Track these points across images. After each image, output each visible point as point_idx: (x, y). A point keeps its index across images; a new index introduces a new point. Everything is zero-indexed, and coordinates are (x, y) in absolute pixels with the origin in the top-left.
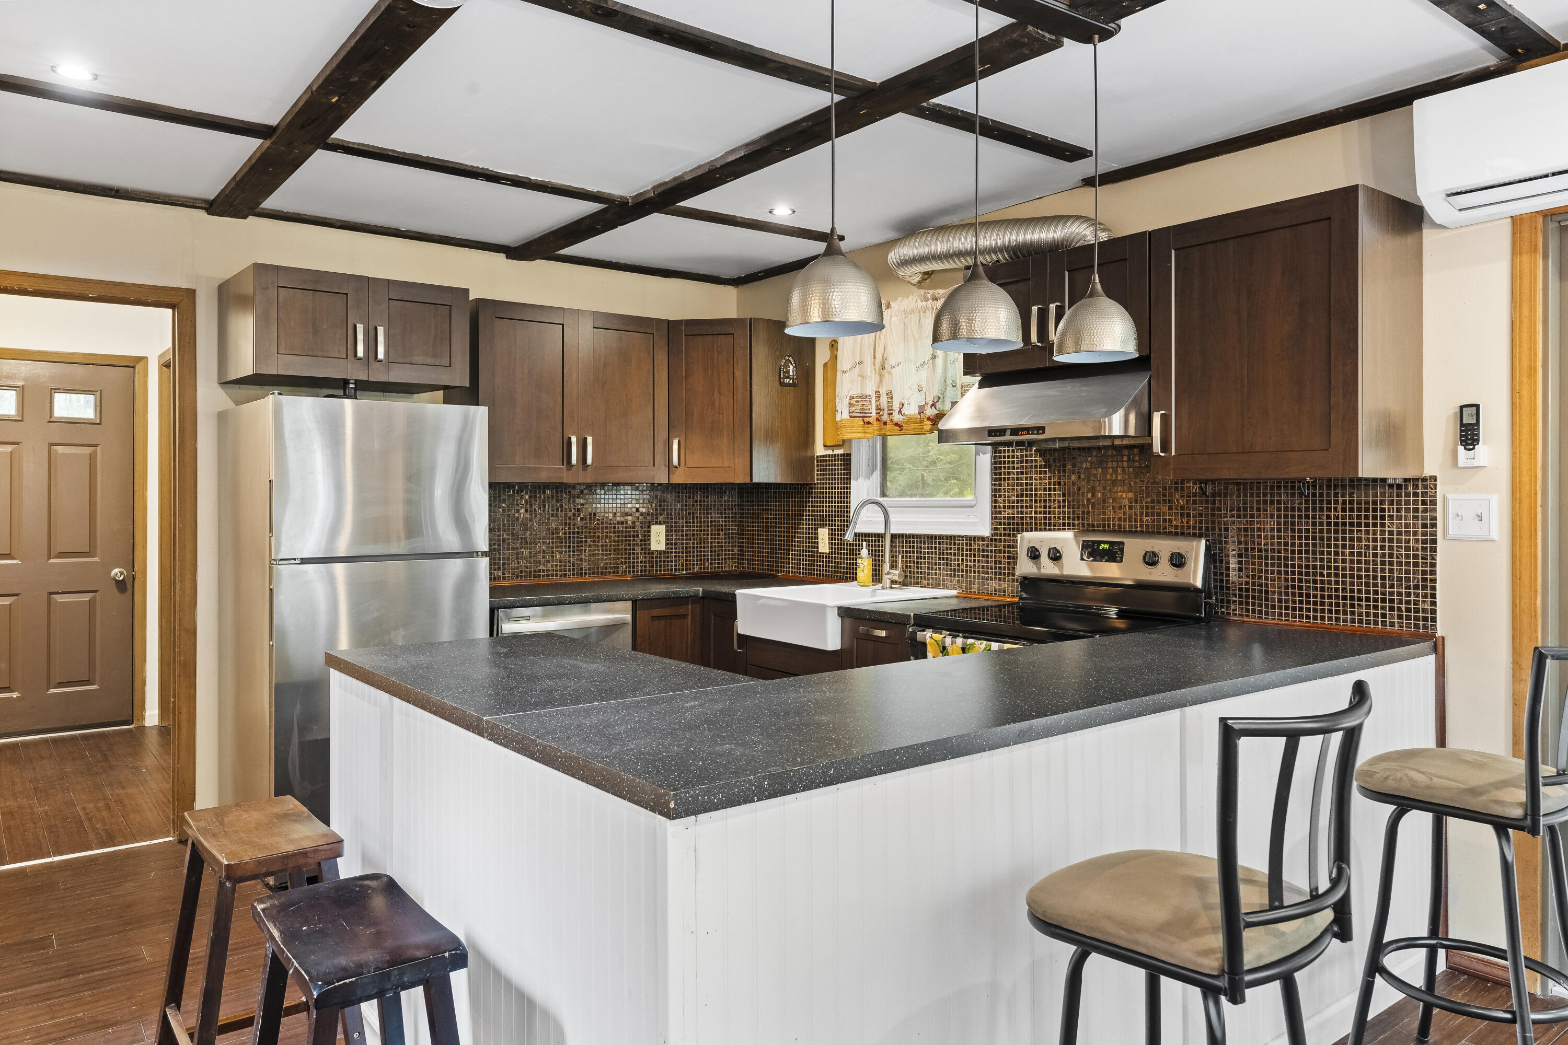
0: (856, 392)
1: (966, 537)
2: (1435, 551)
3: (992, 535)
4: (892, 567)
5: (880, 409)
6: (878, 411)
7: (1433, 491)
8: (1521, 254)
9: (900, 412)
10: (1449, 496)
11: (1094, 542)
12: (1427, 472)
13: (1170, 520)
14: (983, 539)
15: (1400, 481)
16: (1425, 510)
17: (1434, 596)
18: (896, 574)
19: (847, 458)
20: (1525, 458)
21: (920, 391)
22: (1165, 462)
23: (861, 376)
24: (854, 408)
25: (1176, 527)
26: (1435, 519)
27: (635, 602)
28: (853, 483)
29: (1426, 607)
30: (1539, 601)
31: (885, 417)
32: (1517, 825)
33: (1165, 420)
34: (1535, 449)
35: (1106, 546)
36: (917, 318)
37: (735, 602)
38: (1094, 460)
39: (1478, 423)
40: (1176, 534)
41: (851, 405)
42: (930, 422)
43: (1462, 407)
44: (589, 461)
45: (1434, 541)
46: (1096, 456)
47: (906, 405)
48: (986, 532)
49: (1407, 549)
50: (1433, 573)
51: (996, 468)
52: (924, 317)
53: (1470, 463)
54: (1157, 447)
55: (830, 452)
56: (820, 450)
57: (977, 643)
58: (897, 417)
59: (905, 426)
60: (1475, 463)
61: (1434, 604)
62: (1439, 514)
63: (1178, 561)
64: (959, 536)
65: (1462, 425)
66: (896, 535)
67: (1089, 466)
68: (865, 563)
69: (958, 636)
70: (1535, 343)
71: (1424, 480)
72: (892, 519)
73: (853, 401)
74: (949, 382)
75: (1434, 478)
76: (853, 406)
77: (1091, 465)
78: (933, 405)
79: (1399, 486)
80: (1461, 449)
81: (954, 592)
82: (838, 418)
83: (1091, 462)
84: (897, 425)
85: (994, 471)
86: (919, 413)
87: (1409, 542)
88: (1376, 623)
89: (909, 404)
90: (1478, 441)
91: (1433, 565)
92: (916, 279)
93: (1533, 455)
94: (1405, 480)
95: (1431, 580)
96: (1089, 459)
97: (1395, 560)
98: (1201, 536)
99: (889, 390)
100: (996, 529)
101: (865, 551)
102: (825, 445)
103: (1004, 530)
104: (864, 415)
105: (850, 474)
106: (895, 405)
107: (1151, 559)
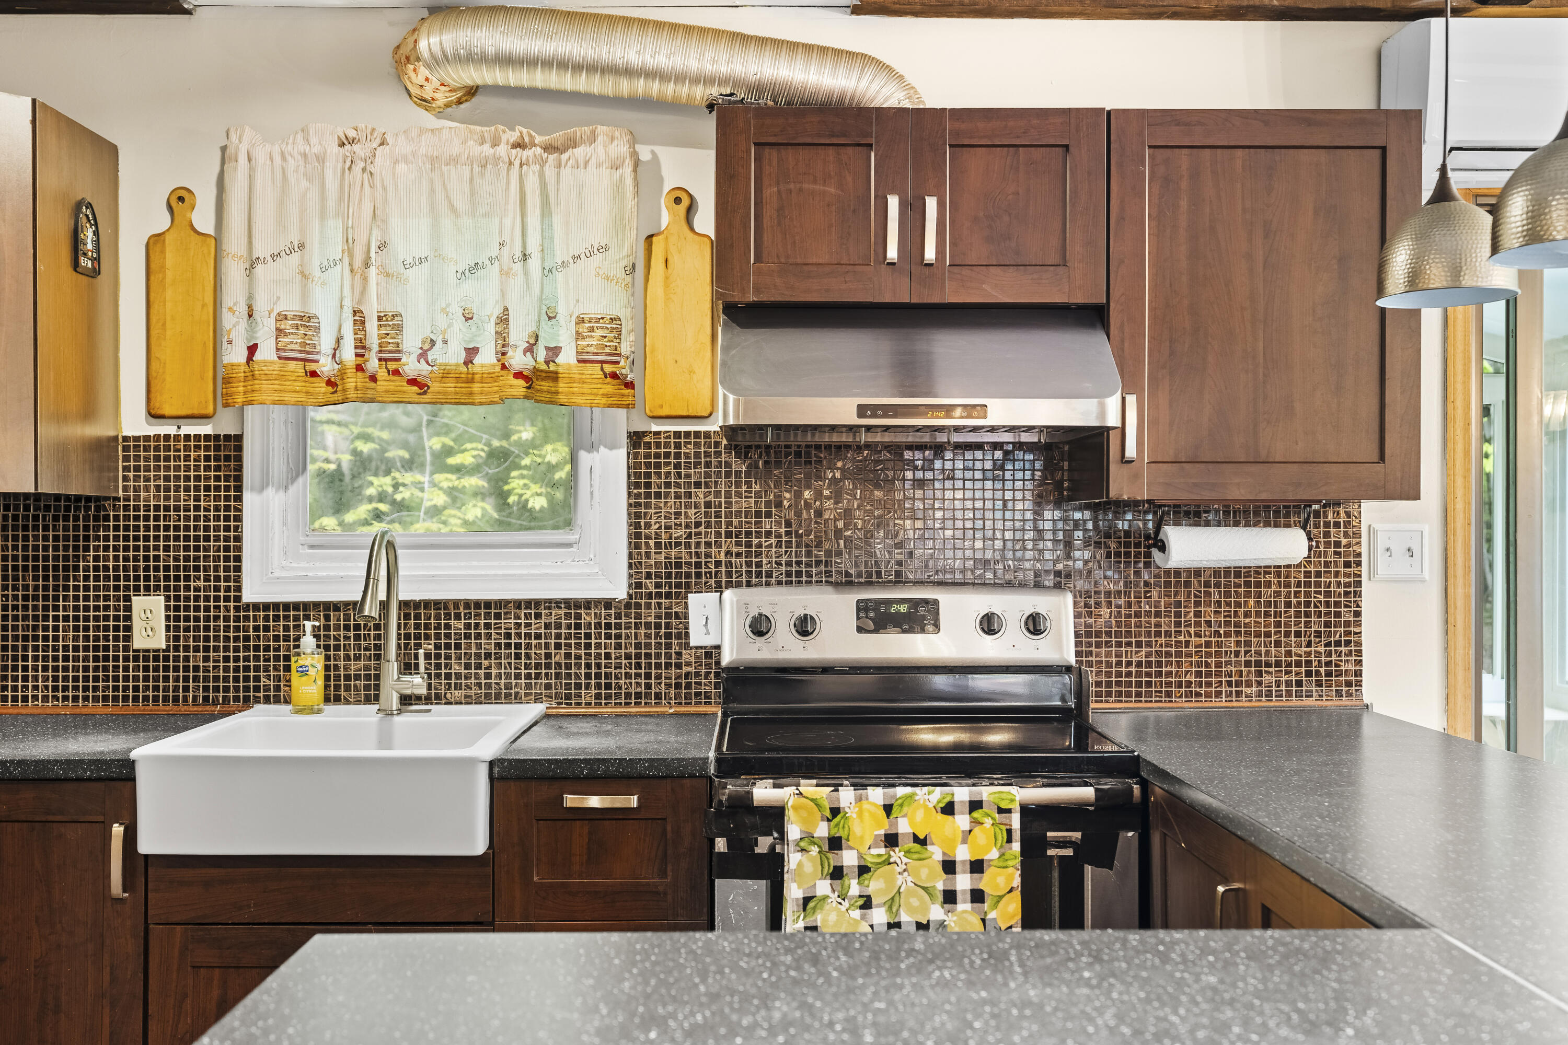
0: (292, 306)
1: (568, 603)
2: (1360, 596)
3: (630, 596)
5: (364, 347)
6: (360, 351)
7: (1357, 521)
9: (423, 355)
10: (1374, 528)
11: (879, 602)
14: (608, 604)
16: (1348, 545)
17: (1359, 653)
18: (413, 683)
20: (1459, 481)
21: (467, 319)
23: (302, 273)
24: (287, 340)
26: (1359, 555)
28: (249, 498)
29: (1350, 668)
35: (903, 608)
36: (467, 177)
38: (849, 465)
41: (280, 332)
42: (522, 383)
45: (1359, 584)
46: (854, 460)
47: (439, 344)
48: (617, 590)
49: (1327, 595)
50: (1358, 624)
51: (637, 475)
52: (482, 175)
55: (169, 429)
56: (133, 424)
57: (921, 792)
58: (411, 366)
59: (435, 387)
61: (1359, 662)
62: (1364, 550)
63: (1034, 627)
64: (550, 601)
66: (417, 604)
67: (838, 474)
68: (309, 667)
69: (842, 785)
71: (1346, 507)
72: (402, 572)
73: (287, 325)
76: (286, 335)
77: (842, 474)
83: (843, 470)
84: (413, 382)
85: (633, 480)
86: (466, 363)
87: (1329, 586)
89: (445, 342)
92: (442, 97)
95: (1356, 633)
96: (840, 464)
97: (1313, 610)
99: (390, 308)
100: (639, 585)
101: (308, 641)
102: (155, 416)
103: (658, 585)
104: (307, 357)
105: (239, 478)
106: (411, 342)
107: (989, 624)
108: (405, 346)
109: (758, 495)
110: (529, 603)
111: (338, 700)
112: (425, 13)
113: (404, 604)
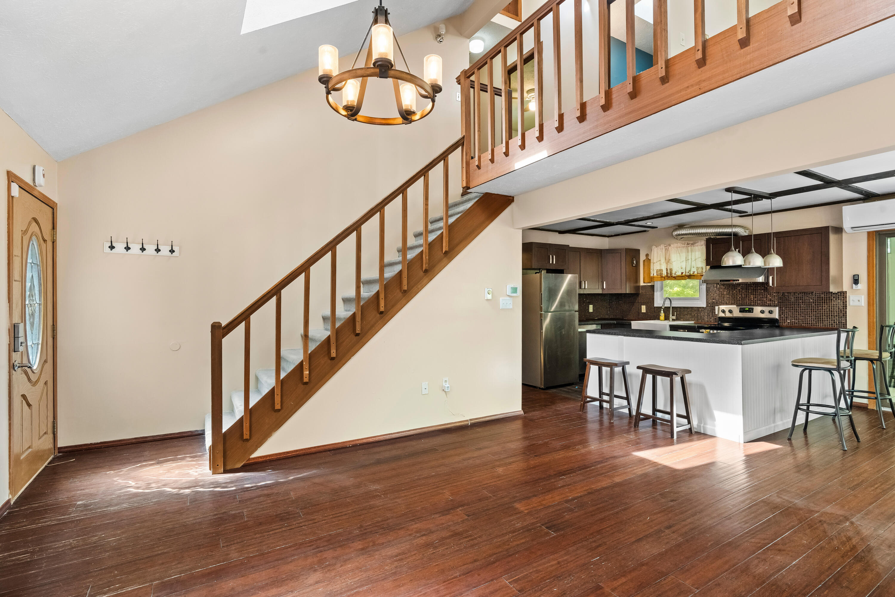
0: (659, 268)
1: (697, 307)
2: (846, 309)
3: (707, 307)
4: (672, 316)
5: (668, 273)
7: (846, 295)
8: (870, 240)
10: (850, 296)
11: (743, 308)
12: (844, 290)
13: (767, 302)
14: (703, 308)
15: (836, 292)
16: (844, 299)
17: (846, 319)
18: (674, 317)
19: (653, 287)
20: (871, 287)
21: (682, 268)
22: (773, 288)
23: (660, 264)
25: (769, 304)
26: (846, 301)
27: (601, 325)
28: (655, 293)
29: (844, 322)
30: (875, 320)
31: (669, 275)
32: (876, 360)
33: (773, 278)
34: (874, 285)
35: (747, 309)
36: (681, 249)
37: (631, 325)
39: (858, 279)
40: (769, 306)
41: (657, 272)
43: (854, 275)
44: (605, 288)
45: (846, 306)
48: (705, 306)
49: (839, 308)
50: (846, 314)
52: (683, 249)
53: (856, 288)
54: (771, 284)
55: (646, 284)
56: (642, 284)
58: (674, 275)
59: (677, 278)
60: (858, 288)
61: (846, 321)
62: (847, 300)
63: (771, 312)
64: (695, 307)
65: (854, 279)
66: (674, 307)
68: (662, 315)
70: (874, 261)
71: (843, 292)
72: (672, 303)
74: (692, 266)
75: (846, 292)
78: (688, 272)
79: (836, 293)
80: (854, 285)
81: (693, 322)
82: (652, 275)
84: (674, 277)
85: (707, 290)
86: (682, 274)
88: (830, 326)
89: (678, 272)
90: (858, 283)
91: (846, 312)
92: (679, 238)
93: (873, 287)
94: (838, 292)
97: (835, 311)
98: (777, 306)
99: (671, 268)
100: (708, 305)
101: (662, 312)
102: (644, 283)
103: (711, 305)
104: (661, 274)
105: (654, 291)
106: (673, 272)
107: (763, 312)
108: (673, 273)
109: (726, 292)
110: (692, 307)
111: (666, 320)
112: (677, 227)
113: (672, 307)
